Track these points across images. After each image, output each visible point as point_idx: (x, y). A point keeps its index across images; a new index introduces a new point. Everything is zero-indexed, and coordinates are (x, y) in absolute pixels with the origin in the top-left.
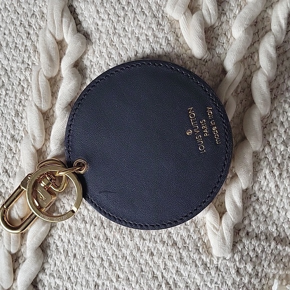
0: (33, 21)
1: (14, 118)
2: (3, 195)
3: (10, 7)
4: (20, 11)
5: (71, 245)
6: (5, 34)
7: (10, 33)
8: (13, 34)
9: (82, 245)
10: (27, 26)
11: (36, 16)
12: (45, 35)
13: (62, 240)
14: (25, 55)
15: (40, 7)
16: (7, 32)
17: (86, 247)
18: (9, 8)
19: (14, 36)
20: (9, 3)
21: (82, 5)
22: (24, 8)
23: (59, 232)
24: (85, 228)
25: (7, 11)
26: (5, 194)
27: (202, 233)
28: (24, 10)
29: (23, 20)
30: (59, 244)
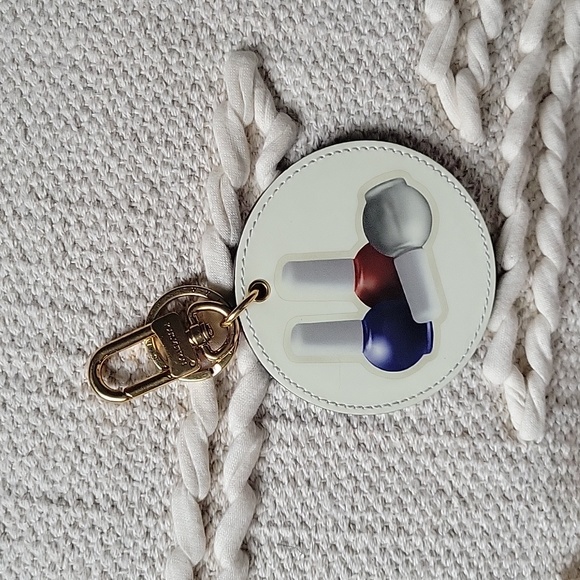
0: (194, 96)
1: (175, 265)
2: (167, 402)
3: (150, 73)
4: (170, 80)
5: (300, 466)
6: (144, 121)
7: (154, 118)
8: (161, 119)
9: (319, 463)
10: (185, 105)
11: (200, 87)
12: (226, 118)
13: (282, 462)
14: (185, 155)
15: (205, 72)
16: (148, 117)
17: (326, 464)
18: (148, 75)
19: (163, 122)
20: (148, 67)
21: (281, 67)
22: (176, 75)
23: (276, 449)
24: (322, 434)
25: (145, 81)
26: (169, 400)
27: (501, 410)
28: (178, 78)
29: (177, 94)
30: (278, 469)
